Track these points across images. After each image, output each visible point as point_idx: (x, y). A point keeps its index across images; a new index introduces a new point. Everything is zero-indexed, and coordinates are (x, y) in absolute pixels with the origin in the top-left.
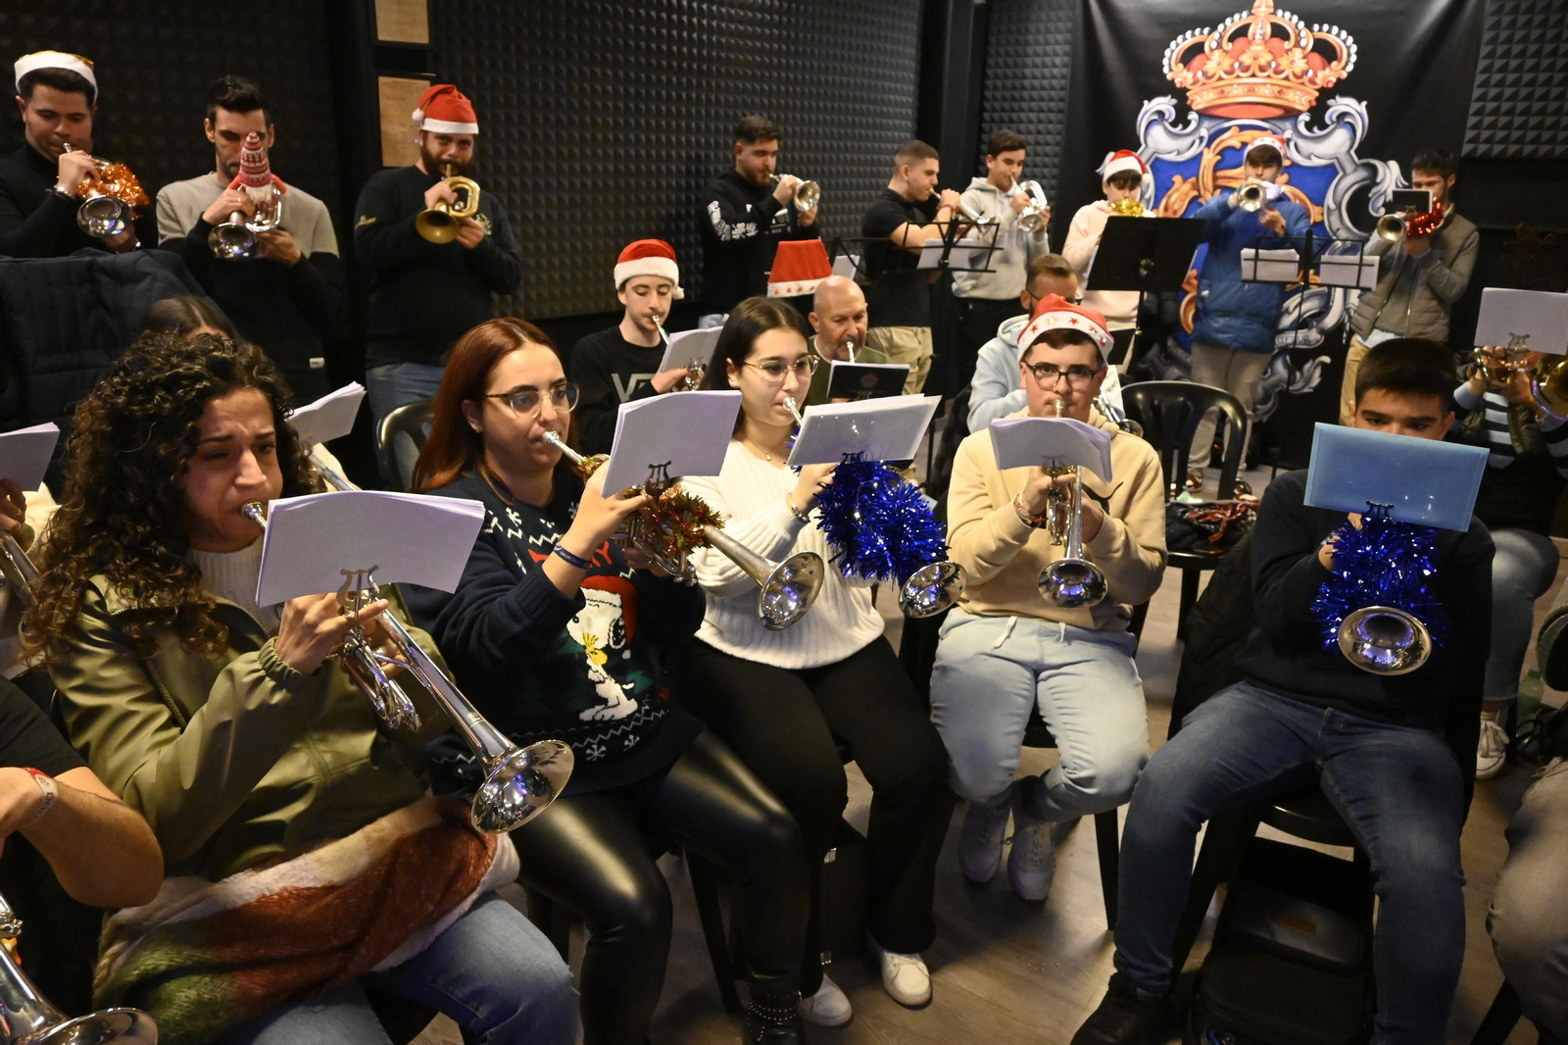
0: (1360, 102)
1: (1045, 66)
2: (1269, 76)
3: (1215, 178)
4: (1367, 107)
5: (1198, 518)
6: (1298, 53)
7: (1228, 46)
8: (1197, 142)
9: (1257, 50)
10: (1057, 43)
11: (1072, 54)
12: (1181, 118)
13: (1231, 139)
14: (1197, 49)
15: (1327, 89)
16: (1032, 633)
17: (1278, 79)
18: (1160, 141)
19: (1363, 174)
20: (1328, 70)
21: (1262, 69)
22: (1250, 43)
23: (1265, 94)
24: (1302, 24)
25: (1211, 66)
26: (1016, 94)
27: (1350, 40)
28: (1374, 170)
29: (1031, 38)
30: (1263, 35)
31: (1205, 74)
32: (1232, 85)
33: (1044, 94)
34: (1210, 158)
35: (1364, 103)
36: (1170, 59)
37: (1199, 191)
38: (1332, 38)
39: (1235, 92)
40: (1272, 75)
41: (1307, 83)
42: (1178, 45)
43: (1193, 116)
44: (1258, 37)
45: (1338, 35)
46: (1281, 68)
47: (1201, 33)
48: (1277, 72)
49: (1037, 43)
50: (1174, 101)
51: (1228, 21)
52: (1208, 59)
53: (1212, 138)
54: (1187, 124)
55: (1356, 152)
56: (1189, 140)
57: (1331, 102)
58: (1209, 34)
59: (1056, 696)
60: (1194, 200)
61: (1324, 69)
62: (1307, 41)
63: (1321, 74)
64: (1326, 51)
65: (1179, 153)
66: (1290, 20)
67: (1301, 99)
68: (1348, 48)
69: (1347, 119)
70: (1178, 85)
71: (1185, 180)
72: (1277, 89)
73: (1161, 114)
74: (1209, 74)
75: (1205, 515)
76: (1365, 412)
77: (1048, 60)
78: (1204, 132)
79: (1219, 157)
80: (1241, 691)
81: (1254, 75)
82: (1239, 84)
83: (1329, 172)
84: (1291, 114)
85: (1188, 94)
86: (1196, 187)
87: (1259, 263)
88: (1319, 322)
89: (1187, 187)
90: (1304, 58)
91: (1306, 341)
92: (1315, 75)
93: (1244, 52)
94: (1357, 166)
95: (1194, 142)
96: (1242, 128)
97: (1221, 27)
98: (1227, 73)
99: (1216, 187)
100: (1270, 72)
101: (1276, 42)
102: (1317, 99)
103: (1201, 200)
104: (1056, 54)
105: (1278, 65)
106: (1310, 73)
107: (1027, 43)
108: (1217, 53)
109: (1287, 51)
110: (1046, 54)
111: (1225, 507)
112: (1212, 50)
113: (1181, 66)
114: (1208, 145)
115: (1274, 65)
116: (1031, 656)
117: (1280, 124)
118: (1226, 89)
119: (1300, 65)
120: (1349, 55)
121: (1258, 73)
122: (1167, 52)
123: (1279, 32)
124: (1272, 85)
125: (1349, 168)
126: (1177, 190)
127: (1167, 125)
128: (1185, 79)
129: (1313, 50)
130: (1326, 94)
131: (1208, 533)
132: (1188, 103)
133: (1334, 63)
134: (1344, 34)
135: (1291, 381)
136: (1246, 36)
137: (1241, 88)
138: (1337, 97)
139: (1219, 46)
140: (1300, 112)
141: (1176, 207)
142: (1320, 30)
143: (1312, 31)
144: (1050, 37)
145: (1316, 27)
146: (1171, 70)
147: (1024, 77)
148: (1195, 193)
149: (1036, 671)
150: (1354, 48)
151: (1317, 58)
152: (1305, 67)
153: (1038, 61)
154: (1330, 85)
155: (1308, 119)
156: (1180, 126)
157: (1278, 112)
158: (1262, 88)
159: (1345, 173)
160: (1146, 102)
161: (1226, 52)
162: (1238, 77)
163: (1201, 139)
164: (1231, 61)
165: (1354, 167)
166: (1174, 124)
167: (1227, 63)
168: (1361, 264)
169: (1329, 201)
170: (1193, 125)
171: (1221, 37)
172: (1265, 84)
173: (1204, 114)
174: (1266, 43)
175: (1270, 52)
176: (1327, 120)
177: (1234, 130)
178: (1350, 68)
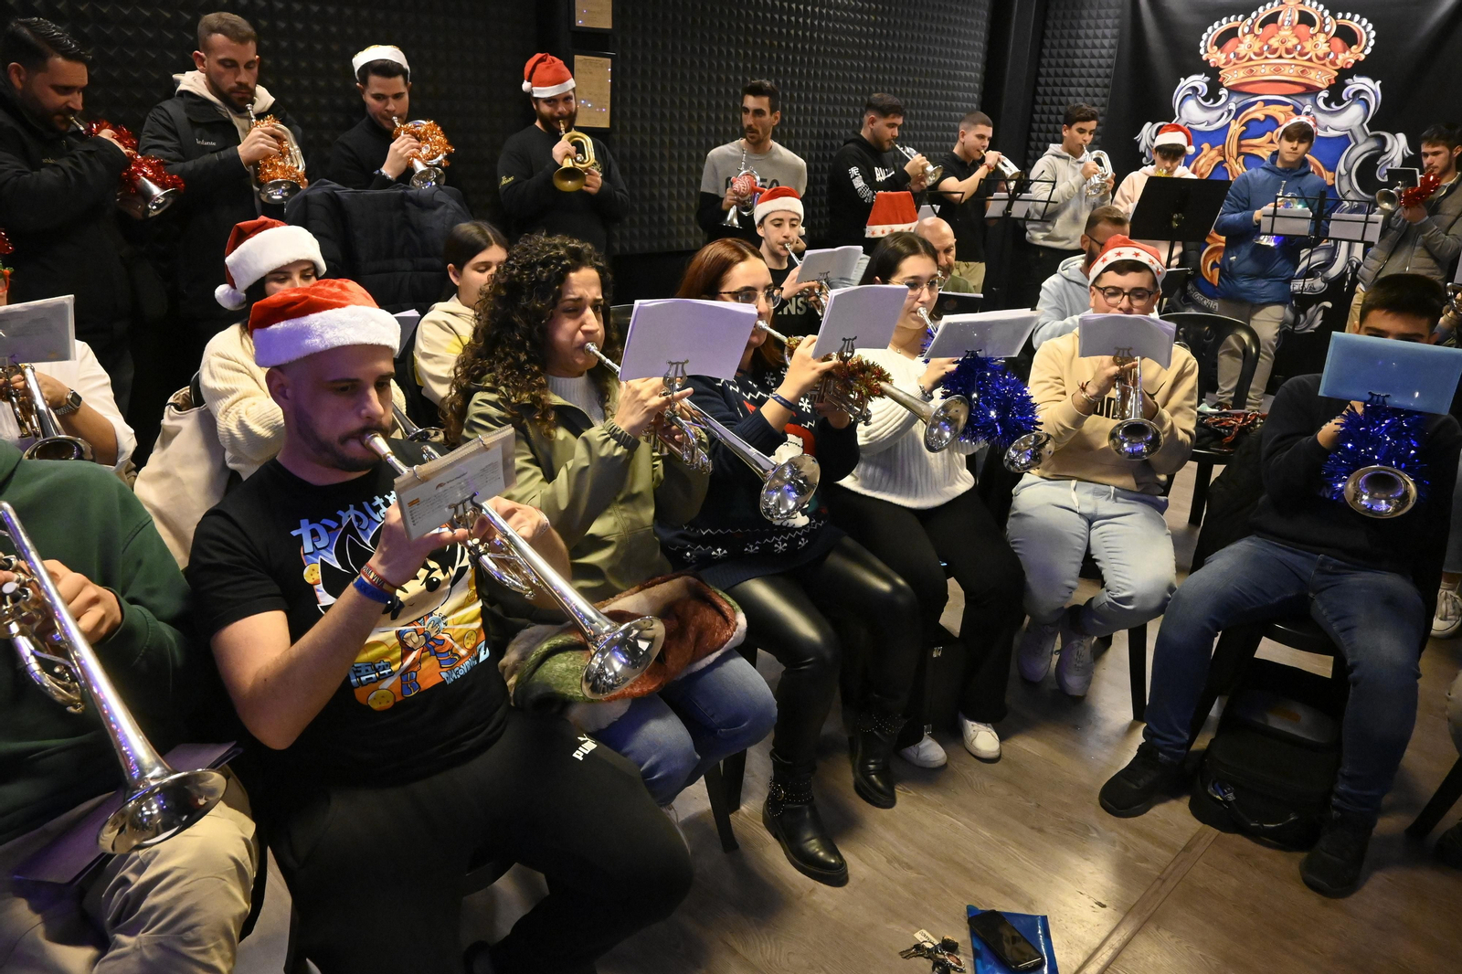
0: (1375, 82)
1: (1094, 47)
2: (1294, 58)
3: (1239, 146)
4: (1380, 85)
5: (1214, 424)
6: (1322, 38)
7: (1258, 31)
8: (1226, 114)
9: (1285, 35)
10: (1107, 27)
11: (1120, 37)
12: (1213, 94)
13: (1257, 112)
14: (1232, 33)
15: (1346, 69)
16: (1087, 493)
17: (1302, 61)
18: (1192, 112)
19: (1373, 144)
20: (1348, 53)
21: (1288, 51)
22: (1279, 29)
23: (1290, 73)
24: (1327, 13)
25: (1242, 49)
26: (1068, 71)
27: (1370, 26)
28: (1383, 141)
29: (1083, 23)
30: (1291, 22)
31: (1236, 55)
32: (1261, 65)
33: (1092, 71)
34: (1236, 128)
35: (1379, 82)
36: (1206, 41)
37: (1224, 157)
38: (1354, 25)
39: (1263, 71)
40: (1297, 57)
41: (1328, 64)
42: (1214, 30)
43: (1223, 92)
44: (1286, 23)
45: (1359, 22)
46: (1306, 51)
47: (1236, 20)
48: (1302, 54)
49: (1089, 27)
50: (1207, 79)
51: (1261, 9)
52: (1241, 42)
53: (1239, 111)
54: (1218, 98)
55: (1367, 124)
56: (1219, 113)
57: (1348, 81)
58: (1242, 21)
59: (1106, 539)
60: (1220, 163)
61: (1344, 52)
62: (1331, 27)
63: (1341, 56)
64: (1348, 37)
65: (1209, 124)
66: (1317, 8)
67: (1321, 78)
68: (1368, 34)
69: (1361, 97)
70: (1212, 65)
71: (1212, 147)
72: (1301, 69)
73: (1195, 89)
74: (1240, 56)
75: (1221, 421)
76: (1368, 328)
77: (1097, 42)
78: (1232, 106)
79: (1244, 128)
80: (1253, 541)
81: (1280, 57)
82: (1266, 64)
83: (1343, 141)
84: (1311, 91)
85: (1220, 73)
86: (1222, 153)
87: (1276, 219)
88: (1323, 272)
89: (1214, 153)
90: (1326, 42)
91: (1312, 288)
92: (1336, 57)
93: (1273, 36)
94: (1368, 137)
95: (1223, 115)
96: (1267, 103)
97: (1254, 14)
98: (1256, 54)
99: (1239, 154)
100: (1295, 54)
101: (1303, 28)
102: (1336, 78)
103: (1226, 165)
104: (1105, 37)
105: (1303, 48)
106: (1332, 55)
107: (1080, 27)
108: (1249, 37)
109: (1312, 36)
110: (1096, 37)
111: (1238, 416)
112: (1244, 35)
113: (1216, 48)
114: (1235, 118)
115: (1299, 47)
116: (1086, 509)
117: (1302, 100)
118: (1254, 69)
119: (1323, 48)
120: (1368, 40)
121: (1285, 55)
122: (1204, 36)
123: (1306, 19)
124: (1296, 65)
125: (1361, 138)
126: (1205, 156)
127: (1200, 99)
128: (1219, 60)
129: (1334, 36)
130: (1344, 74)
131: (1224, 436)
132: (1220, 80)
133: (1354, 47)
134: (1365, 21)
135: (1296, 322)
136: (1276, 22)
137: (1268, 68)
138: (1355, 77)
139: (1251, 31)
140: (1321, 90)
141: (1203, 171)
142: (1343, 18)
143: (1336, 18)
144: (1100, 22)
145: (1340, 15)
146: (1206, 52)
147: (1076, 56)
148: (1222, 159)
149: (1091, 520)
150: (1373, 34)
151: (1338, 43)
152: (1328, 50)
153: (1089, 42)
154: (1349, 66)
155: (1326, 95)
156: (1212, 101)
157: (1300, 89)
158: (1287, 68)
159: (1357, 143)
160: (1182, 79)
161: (1256, 35)
162: (1266, 58)
163: (1230, 111)
164: (1262, 44)
165: (1365, 138)
166: (1206, 99)
167: (1257, 46)
168: (1366, 222)
169: (1341, 167)
170: (1223, 100)
171: (1253, 23)
172: (1291, 65)
173: (1233, 91)
174: (1294, 28)
175: (1296, 36)
176: (1345, 98)
177: (1260, 105)
178: (1368, 51)
